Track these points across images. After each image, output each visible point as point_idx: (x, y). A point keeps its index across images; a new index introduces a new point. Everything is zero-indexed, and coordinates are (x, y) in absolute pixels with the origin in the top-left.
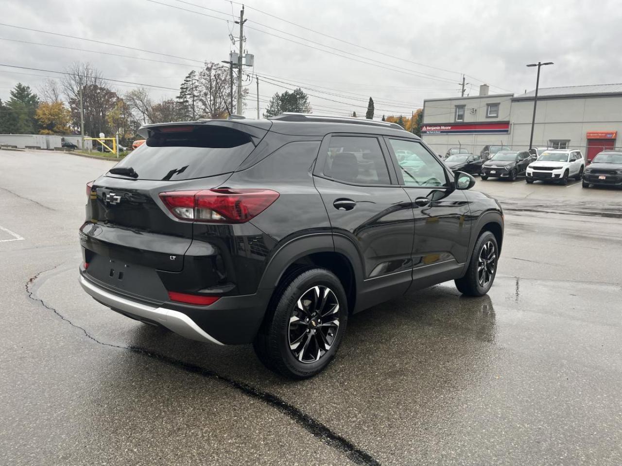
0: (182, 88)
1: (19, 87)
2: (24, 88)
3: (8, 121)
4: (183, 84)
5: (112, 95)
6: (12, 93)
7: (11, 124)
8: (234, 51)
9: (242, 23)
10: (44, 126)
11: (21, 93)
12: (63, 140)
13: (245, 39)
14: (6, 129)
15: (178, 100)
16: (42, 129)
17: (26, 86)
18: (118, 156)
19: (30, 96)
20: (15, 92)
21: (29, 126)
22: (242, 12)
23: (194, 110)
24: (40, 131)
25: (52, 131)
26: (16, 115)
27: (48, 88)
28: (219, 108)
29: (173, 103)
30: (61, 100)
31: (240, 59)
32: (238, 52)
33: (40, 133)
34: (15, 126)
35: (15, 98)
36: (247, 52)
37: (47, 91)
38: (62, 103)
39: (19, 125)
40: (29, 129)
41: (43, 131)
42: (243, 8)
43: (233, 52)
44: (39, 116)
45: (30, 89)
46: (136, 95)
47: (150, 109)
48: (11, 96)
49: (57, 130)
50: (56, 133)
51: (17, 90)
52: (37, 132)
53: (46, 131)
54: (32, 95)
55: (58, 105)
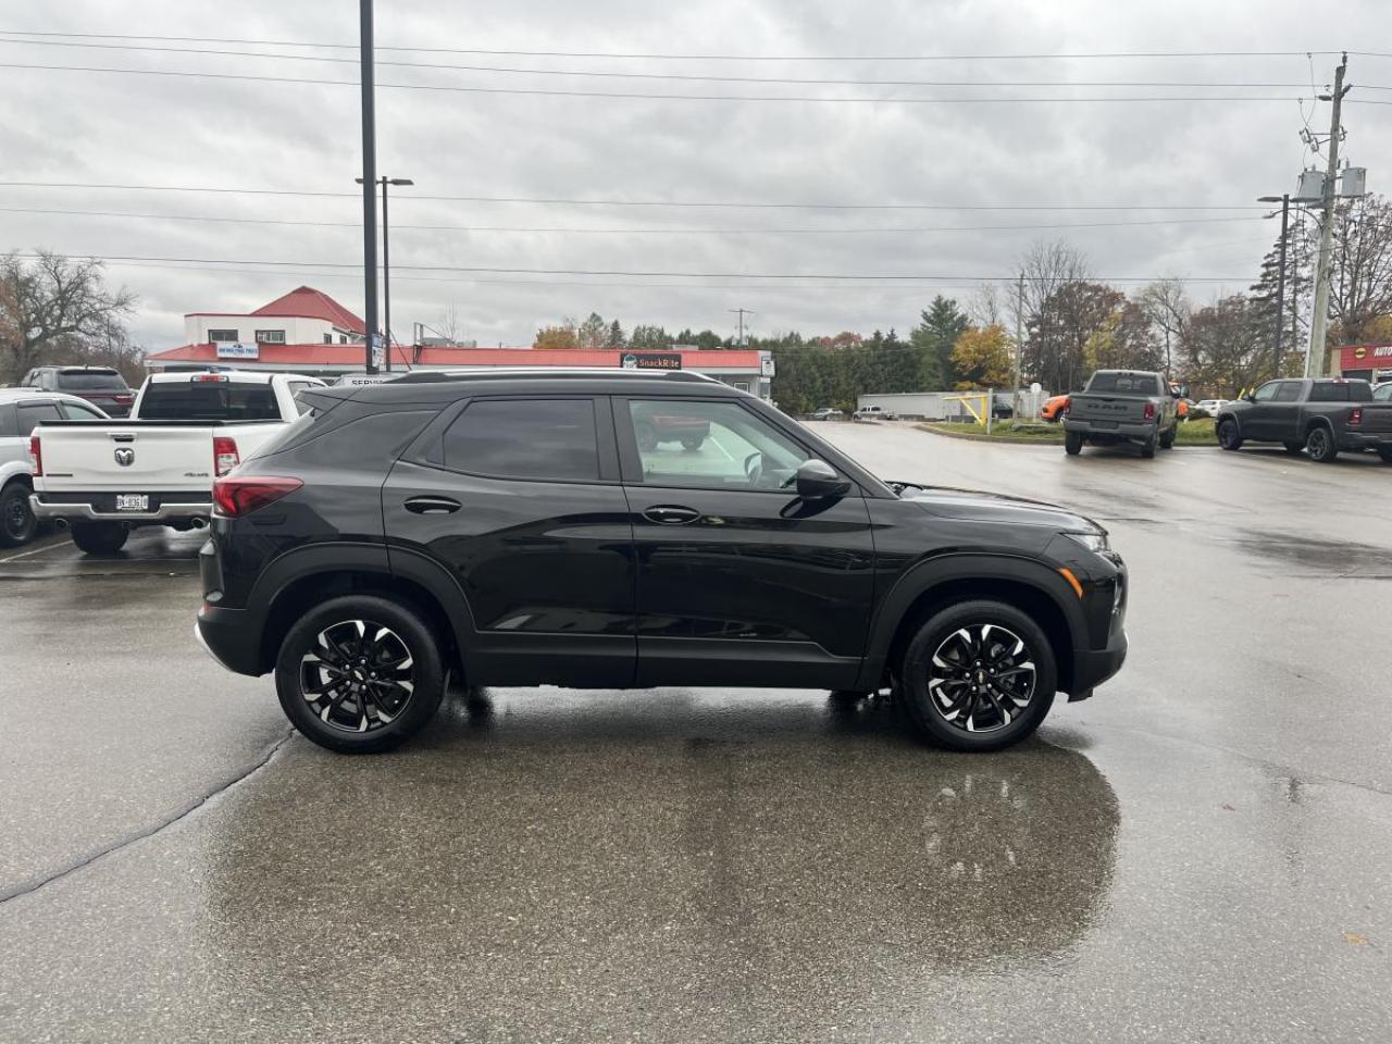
0: (1266, 265)
1: (938, 302)
2: (946, 303)
3: (901, 370)
4: (1269, 256)
5: (1115, 298)
6: (925, 316)
7: (907, 375)
8: (1314, 168)
9: (1339, 96)
10: (965, 374)
11: (942, 314)
12: (995, 400)
13: (1344, 133)
14: (898, 383)
15: (1255, 293)
16: (961, 381)
17: (950, 299)
18: (988, 431)
19: (955, 319)
20: (930, 312)
21: (938, 377)
22: (1341, 72)
23: (1295, 315)
24: (955, 385)
25: (978, 382)
26: (915, 357)
27: (979, 301)
28: (1366, 302)
29: (1241, 302)
30: (1000, 321)
31: (1329, 182)
32: (1323, 167)
33: (957, 387)
34: (912, 377)
35: (930, 325)
36: (1348, 163)
37: (977, 307)
38: (1001, 328)
39: (919, 375)
40: (935, 382)
41: (961, 384)
42: (1345, 59)
43: (1310, 170)
44: (958, 355)
45: (957, 305)
46: (1155, 294)
47: (1186, 320)
48: (923, 321)
49: (987, 381)
50: (984, 386)
51: (932, 309)
52: (949, 387)
53: (968, 384)
54: (960, 314)
55: (996, 330)
